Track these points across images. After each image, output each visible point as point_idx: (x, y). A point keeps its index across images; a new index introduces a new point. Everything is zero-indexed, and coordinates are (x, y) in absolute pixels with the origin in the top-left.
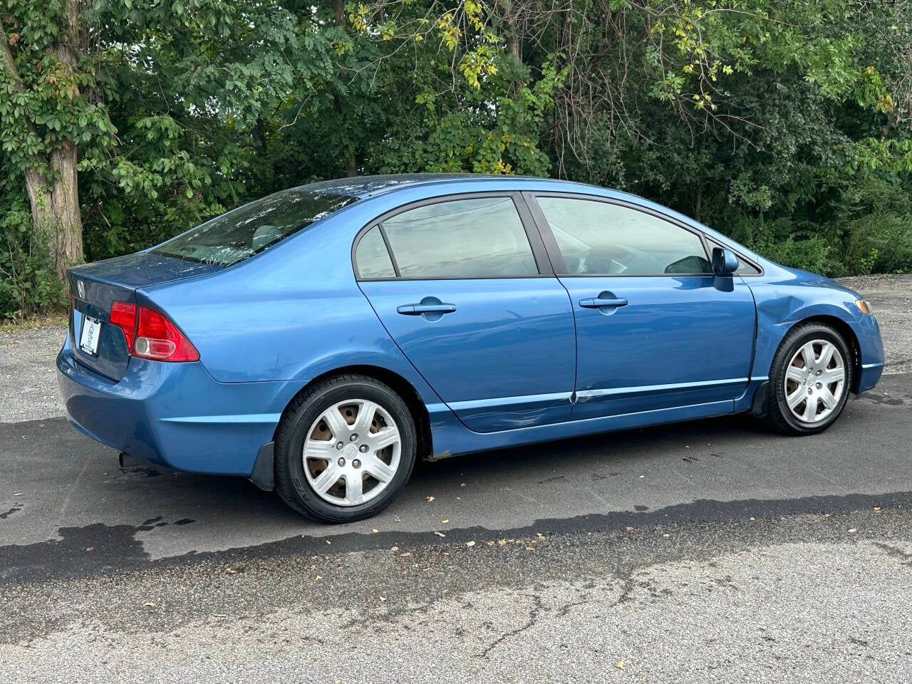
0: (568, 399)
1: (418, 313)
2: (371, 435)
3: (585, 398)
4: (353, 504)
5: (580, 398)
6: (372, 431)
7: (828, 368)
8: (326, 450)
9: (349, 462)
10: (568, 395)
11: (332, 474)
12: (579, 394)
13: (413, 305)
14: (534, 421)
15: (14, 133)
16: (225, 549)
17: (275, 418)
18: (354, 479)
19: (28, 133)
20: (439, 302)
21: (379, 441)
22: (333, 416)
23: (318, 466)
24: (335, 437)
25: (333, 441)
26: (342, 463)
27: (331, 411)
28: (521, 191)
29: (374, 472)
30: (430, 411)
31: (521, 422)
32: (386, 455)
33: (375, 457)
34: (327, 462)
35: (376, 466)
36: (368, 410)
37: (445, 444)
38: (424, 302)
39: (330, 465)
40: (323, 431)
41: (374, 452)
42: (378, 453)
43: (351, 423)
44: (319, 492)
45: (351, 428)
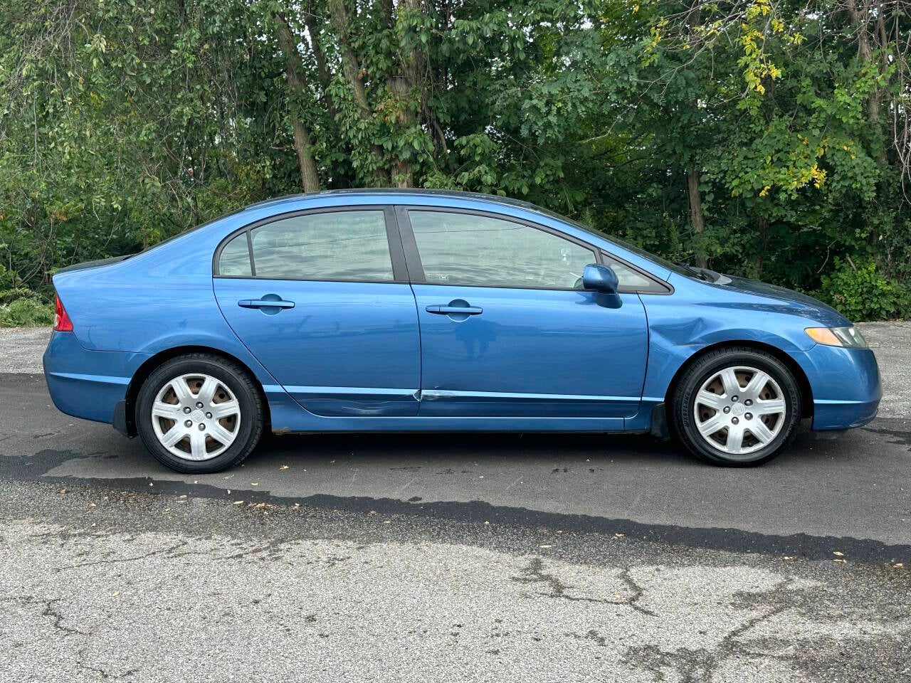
0: (412, 396)
1: (258, 307)
2: (212, 404)
3: (432, 397)
4: (195, 459)
5: (425, 396)
6: (215, 402)
7: (760, 397)
8: (172, 412)
9: (195, 425)
10: (413, 392)
11: (179, 431)
12: (424, 392)
13: (253, 300)
14: (378, 412)
15: (359, 153)
16: (87, 477)
17: (126, 381)
18: (198, 440)
19: (370, 152)
20: (280, 299)
21: (220, 410)
22: (179, 385)
23: (166, 424)
24: (181, 403)
25: (179, 406)
26: (188, 424)
27: (177, 381)
28: (394, 205)
29: (215, 436)
30: (265, 391)
31: (364, 411)
32: (229, 422)
33: (217, 423)
34: (174, 422)
35: (217, 431)
36: (211, 384)
37: (282, 421)
38: (264, 298)
39: (177, 425)
40: (170, 397)
41: (217, 419)
42: (220, 420)
43: (196, 393)
44: (164, 444)
45: (195, 397)
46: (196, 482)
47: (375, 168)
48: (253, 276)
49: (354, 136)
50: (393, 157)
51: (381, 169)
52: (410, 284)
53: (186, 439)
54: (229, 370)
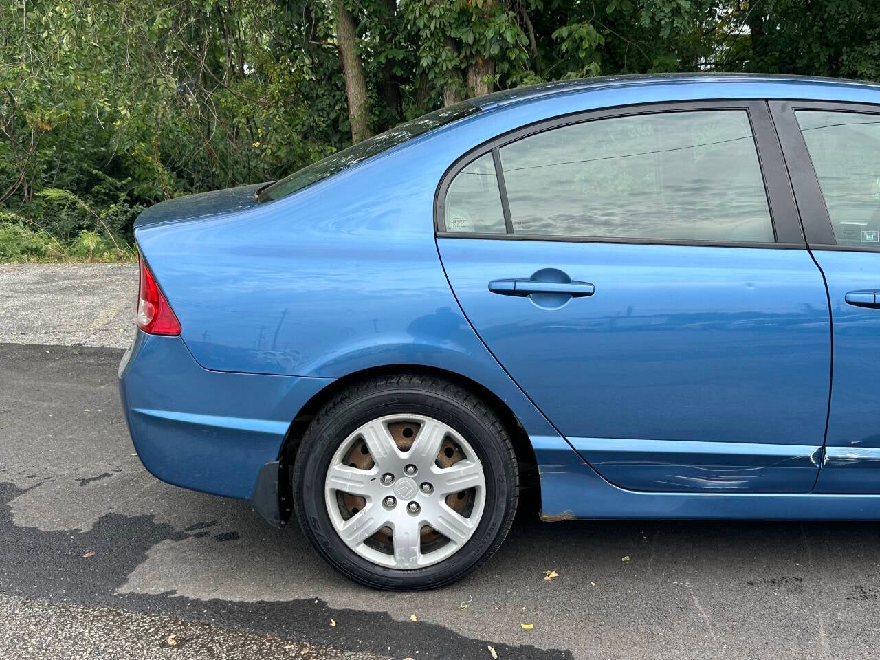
0: (808, 458)
1: (524, 293)
2: (436, 470)
3: (845, 459)
4: (402, 567)
5: (832, 459)
6: (439, 464)
8: (362, 482)
9: (402, 505)
10: (809, 451)
11: (373, 517)
12: (831, 452)
13: (515, 280)
14: (738, 485)
17: (281, 428)
18: (407, 529)
20: (566, 279)
21: (449, 481)
22: (376, 434)
23: (351, 504)
24: (378, 466)
25: (374, 472)
26: (389, 503)
27: (372, 427)
28: (767, 100)
29: (438, 524)
30: (535, 446)
31: (711, 483)
32: (463, 501)
33: (443, 504)
34: (364, 500)
35: (441, 517)
36: (432, 433)
37: (562, 500)
38: (536, 277)
39: (369, 505)
40: (359, 454)
41: (443, 495)
42: (448, 498)
43: (404, 449)
44: (348, 541)
45: (404, 455)
46: (413, 618)
47: (450, 67)
48: (509, 234)
49: (425, 26)
50: (474, 53)
51: (456, 68)
52: (809, 249)
53: (386, 531)
54: (467, 407)
